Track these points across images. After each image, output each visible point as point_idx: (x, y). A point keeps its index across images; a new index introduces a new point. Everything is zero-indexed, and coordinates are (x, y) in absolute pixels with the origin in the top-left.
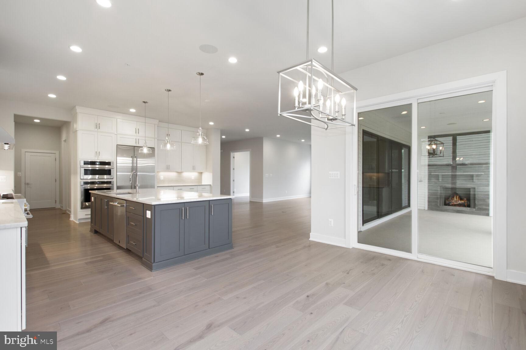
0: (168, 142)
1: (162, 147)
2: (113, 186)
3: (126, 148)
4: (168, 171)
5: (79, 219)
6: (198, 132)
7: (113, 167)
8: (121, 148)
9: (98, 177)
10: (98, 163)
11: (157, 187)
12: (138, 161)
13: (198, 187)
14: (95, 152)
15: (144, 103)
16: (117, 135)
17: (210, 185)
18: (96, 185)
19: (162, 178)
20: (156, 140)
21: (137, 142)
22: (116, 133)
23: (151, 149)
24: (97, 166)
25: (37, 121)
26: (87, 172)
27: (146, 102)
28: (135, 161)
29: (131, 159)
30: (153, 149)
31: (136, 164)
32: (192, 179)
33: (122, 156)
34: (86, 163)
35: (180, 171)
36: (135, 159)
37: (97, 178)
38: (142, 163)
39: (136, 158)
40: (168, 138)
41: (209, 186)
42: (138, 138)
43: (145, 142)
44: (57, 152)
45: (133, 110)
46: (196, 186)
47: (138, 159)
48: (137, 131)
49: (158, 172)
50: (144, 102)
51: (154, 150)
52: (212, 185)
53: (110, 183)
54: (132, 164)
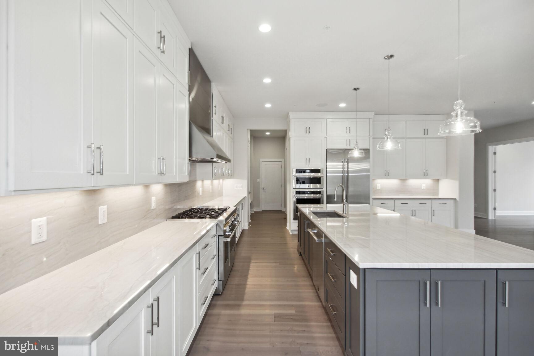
0: (388, 138)
1: (379, 147)
2: (323, 197)
3: (337, 151)
4: (387, 178)
5: (292, 230)
6: (454, 110)
7: (323, 175)
8: (330, 152)
9: (309, 187)
10: (308, 171)
11: (373, 199)
12: (349, 166)
13: (434, 201)
14: (306, 159)
15: (355, 91)
16: (326, 137)
17: (455, 199)
18: (307, 196)
19: (379, 186)
20: (371, 138)
21: (349, 144)
22: (325, 136)
23: (364, 151)
24: (307, 174)
25: (268, 133)
26: (298, 181)
27: (358, 88)
28: (346, 166)
29: (342, 164)
30: (367, 151)
31: (347, 168)
32: (422, 188)
33: (332, 161)
34: (298, 171)
35: (404, 178)
36: (346, 164)
37: (307, 187)
38: (353, 167)
39: (347, 162)
40: (389, 133)
41: (452, 201)
42: (349, 138)
43: (356, 143)
44: (283, 160)
45: (342, 105)
46: (430, 201)
47: (349, 164)
48: (348, 130)
49: (373, 179)
50: (355, 89)
51: (369, 152)
52: (458, 199)
53: (320, 193)
54: (343, 168)
